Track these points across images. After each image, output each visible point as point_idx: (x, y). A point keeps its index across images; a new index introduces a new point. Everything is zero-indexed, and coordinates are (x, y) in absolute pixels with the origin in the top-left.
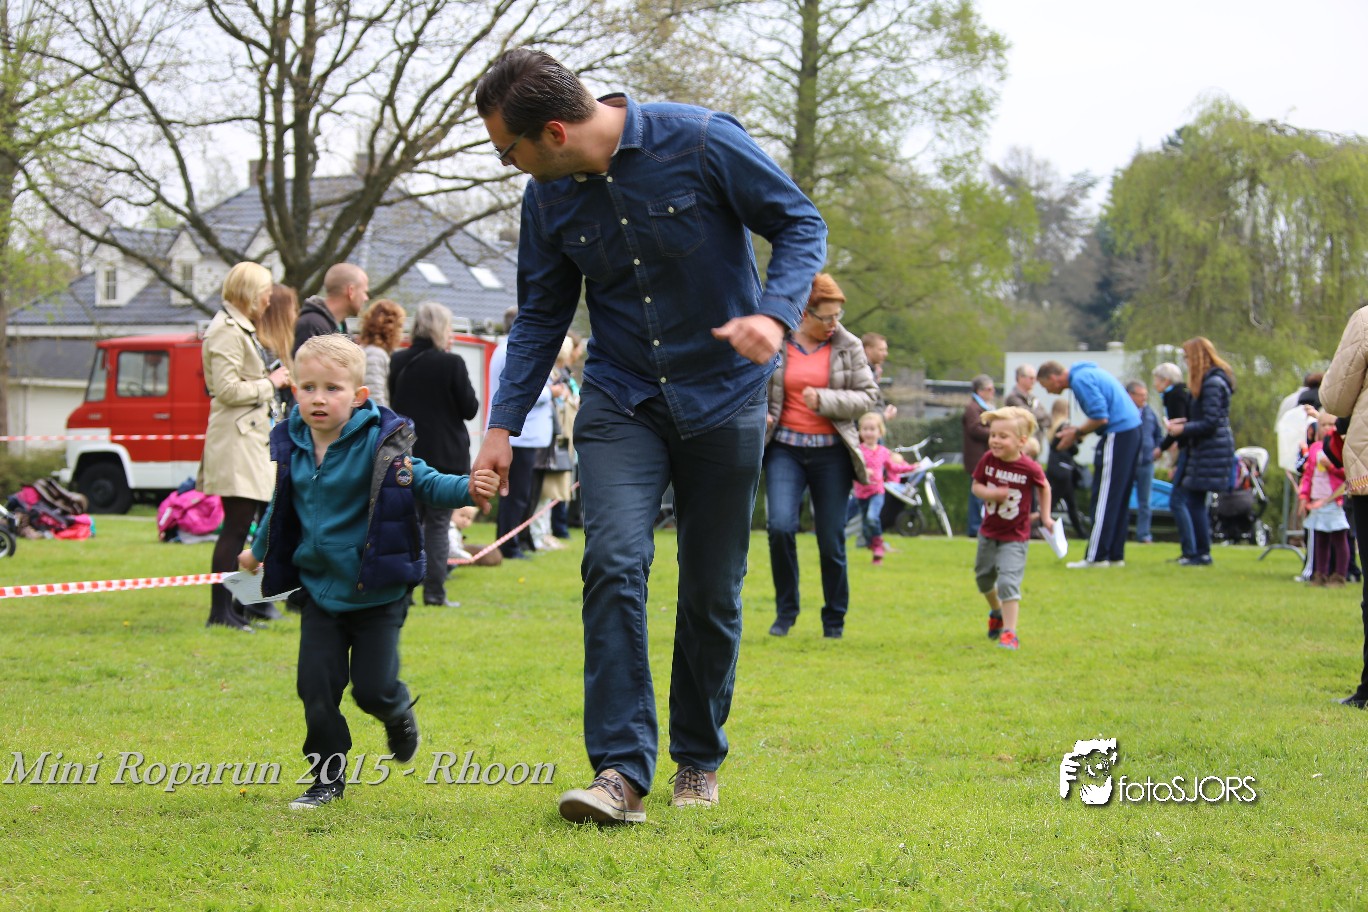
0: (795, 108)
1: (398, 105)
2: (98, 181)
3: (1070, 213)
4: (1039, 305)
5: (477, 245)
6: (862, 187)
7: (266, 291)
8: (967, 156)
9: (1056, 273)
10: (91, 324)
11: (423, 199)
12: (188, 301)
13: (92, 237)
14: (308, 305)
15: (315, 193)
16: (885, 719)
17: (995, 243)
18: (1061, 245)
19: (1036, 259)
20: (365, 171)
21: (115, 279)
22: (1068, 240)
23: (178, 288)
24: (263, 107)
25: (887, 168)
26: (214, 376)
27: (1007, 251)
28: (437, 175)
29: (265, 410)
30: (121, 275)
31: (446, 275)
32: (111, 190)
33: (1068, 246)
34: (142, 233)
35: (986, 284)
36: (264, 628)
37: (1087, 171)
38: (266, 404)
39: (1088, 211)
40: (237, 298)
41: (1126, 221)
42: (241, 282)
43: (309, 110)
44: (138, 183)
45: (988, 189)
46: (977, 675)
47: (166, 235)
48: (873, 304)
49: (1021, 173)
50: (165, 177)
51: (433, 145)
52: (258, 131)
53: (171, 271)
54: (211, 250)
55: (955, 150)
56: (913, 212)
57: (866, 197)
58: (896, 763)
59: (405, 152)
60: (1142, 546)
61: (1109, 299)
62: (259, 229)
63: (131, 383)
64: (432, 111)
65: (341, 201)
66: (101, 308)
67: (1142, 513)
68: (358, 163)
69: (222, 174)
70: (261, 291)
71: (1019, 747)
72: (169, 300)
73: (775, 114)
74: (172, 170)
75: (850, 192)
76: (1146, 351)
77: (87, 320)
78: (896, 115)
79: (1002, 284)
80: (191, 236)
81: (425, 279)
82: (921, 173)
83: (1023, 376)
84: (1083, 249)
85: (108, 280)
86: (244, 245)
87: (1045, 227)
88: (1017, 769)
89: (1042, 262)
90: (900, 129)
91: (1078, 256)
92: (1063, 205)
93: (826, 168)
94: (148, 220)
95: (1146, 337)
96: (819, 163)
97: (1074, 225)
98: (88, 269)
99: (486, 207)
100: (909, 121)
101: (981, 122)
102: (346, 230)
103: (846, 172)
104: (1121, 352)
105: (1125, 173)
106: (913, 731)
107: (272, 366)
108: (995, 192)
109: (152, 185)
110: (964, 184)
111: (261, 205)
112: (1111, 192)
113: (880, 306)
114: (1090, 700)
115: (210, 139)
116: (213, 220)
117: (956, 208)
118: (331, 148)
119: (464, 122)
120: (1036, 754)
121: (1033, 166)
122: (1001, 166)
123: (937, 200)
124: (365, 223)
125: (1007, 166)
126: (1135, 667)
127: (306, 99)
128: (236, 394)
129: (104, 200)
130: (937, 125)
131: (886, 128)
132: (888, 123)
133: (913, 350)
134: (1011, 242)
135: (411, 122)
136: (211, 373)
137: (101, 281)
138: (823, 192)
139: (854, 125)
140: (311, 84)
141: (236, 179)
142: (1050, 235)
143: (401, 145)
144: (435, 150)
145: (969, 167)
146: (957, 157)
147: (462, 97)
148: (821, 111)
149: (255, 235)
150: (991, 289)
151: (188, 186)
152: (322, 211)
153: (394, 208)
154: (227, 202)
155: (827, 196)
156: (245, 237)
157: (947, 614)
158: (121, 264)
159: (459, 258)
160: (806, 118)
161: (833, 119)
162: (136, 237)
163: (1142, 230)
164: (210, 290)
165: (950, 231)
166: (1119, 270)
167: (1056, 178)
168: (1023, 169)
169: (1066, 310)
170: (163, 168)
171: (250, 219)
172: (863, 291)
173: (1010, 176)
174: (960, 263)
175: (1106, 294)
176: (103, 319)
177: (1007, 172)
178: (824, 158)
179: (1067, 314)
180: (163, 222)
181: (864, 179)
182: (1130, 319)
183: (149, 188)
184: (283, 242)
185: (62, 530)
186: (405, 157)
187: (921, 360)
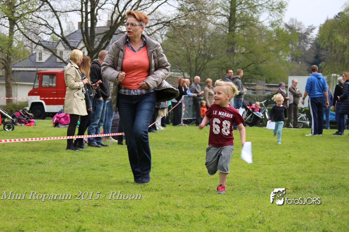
0: (230, 8)
1: (119, 6)
2: (37, 28)
3: (307, 37)
4: (298, 63)
6: (249, 30)
7: (81, 57)
8: (278, 21)
9: (303, 54)
10: (35, 67)
12: (62, 61)
13: (35, 43)
14: (94, 61)
15: (96, 31)
16: (254, 177)
17: (286, 45)
18: (305, 46)
20: (110, 25)
21: (41, 55)
22: (306, 44)
23: (59, 57)
24: (82, 7)
25: (255, 24)
26: (68, 81)
27: (289, 47)
29: (81, 90)
30: (43, 54)
32: (41, 30)
33: (306, 46)
34: (49, 42)
35: (283, 57)
36: (82, 150)
37: (312, 25)
38: (82, 88)
39: (312, 36)
40: (73, 59)
41: (324, 39)
42: (74, 55)
43: (95, 8)
44: (48, 28)
45: (284, 31)
46: (280, 165)
47: (56, 43)
48: (251, 63)
49: (293, 25)
50: (55, 27)
52: (81, 14)
53: (57, 53)
54: (68, 47)
55: (275, 19)
56: (263, 37)
57: (250, 33)
58: (257, 189)
60: (327, 130)
61: (318, 61)
62: (81, 41)
63: (46, 83)
65: (103, 33)
66: (38, 63)
67: (327, 121)
68: (108, 23)
69: (71, 26)
70: (80, 57)
71: (292, 185)
72: (56, 61)
73: (224, 9)
74: (57, 25)
75: (245, 31)
77: (34, 66)
78: (258, 9)
79: (288, 57)
80: (62, 44)
82: (265, 25)
83: (294, 82)
84: (311, 47)
85: (40, 55)
86: (77, 45)
87: (300, 41)
88: (292, 191)
89: (299, 51)
90: (259, 13)
91: (309, 49)
92: (305, 35)
93: (238, 24)
94: (50, 39)
95: (329, 72)
96: (236, 23)
97: (308, 41)
98: (34, 52)
100: (262, 11)
101: (283, 11)
102: (105, 41)
103: (244, 25)
105: (323, 25)
106: (262, 181)
107: (83, 78)
108: (286, 31)
109: (52, 29)
110: (277, 29)
111: (81, 35)
112: (319, 31)
113: (253, 63)
114: (312, 172)
115: (68, 16)
116: (68, 39)
117: (275, 36)
118: (101, 19)
120: (297, 187)
121: (297, 24)
122: (288, 24)
123: (270, 33)
124: (110, 40)
126: (325, 163)
127: (94, 5)
128: (74, 85)
129: (39, 33)
130: (270, 12)
131: (256, 13)
133: (262, 75)
134: (290, 45)
135: (123, 11)
136: (67, 80)
137: (38, 55)
138: (237, 31)
139: (246, 12)
140: (95, 1)
141: (75, 27)
142: (301, 43)
145: (278, 24)
146: (275, 21)
147: (137, 5)
148: (237, 8)
149: (80, 43)
150: (284, 58)
151: (61, 29)
152: (98, 36)
153: (118, 36)
154: (72, 34)
155: (239, 32)
156: (77, 43)
157: (272, 148)
158: (43, 51)
160: (233, 10)
161: (240, 11)
162: (47, 43)
163: (328, 41)
164: (67, 58)
165: (273, 42)
166: (321, 53)
167: (303, 27)
168: (294, 25)
169: (306, 64)
170: (55, 24)
171: (78, 38)
172: (248, 59)
173: (290, 26)
174: (276, 51)
175: (317, 60)
176: (38, 66)
177: (290, 25)
178: (238, 21)
179: (306, 65)
180: (54, 39)
181: (249, 27)
182: (324, 66)
183: (51, 29)
184: (87, 44)
185: (27, 123)
186: (121, 21)
187: (264, 78)
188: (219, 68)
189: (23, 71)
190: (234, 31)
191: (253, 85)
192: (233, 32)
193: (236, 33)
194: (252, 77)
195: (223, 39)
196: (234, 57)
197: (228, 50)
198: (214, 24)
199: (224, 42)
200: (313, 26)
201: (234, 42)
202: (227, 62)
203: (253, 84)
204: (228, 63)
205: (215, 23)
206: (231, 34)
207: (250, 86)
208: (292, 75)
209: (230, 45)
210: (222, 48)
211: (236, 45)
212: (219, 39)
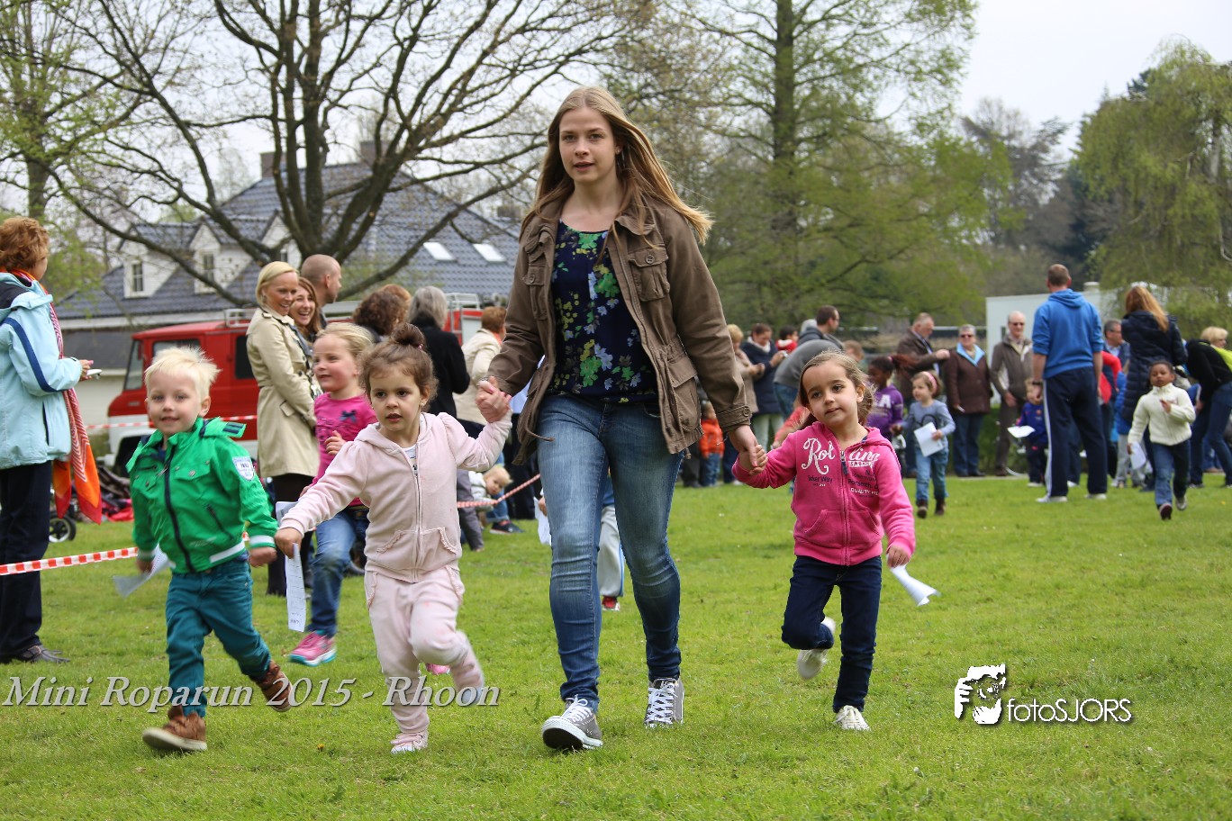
0: (773, 77)
1: (400, 97)
2: (124, 182)
3: (1042, 159)
4: (1016, 249)
5: (479, 223)
6: (841, 147)
8: (940, 112)
9: (1031, 217)
10: (122, 315)
11: (429, 183)
12: (212, 290)
13: (117, 234)
15: (328, 182)
17: (971, 195)
18: (1035, 191)
19: (1011, 206)
20: (372, 158)
21: (141, 272)
22: (1041, 185)
23: (201, 277)
24: (275, 106)
27: (982, 200)
28: (440, 160)
30: (148, 269)
31: (451, 252)
32: (137, 191)
33: (1041, 191)
34: (165, 227)
35: (965, 232)
37: (1056, 118)
39: (1059, 157)
41: (1097, 166)
43: (318, 106)
44: (161, 182)
45: (962, 143)
47: (187, 227)
48: (857, 259)
49: (992, 123)
50: (186, 176)
51: (434, 133)
52: (271, 128)
53: (194, 262)
54: (232, 241)
55: (928, 108)
56: (889, 169)
57: (846, 157)
59: (409, 141)
61: (1083, 240)
64: (432, 101)
65: (351, 189)
66: (131, 299)
68: (363, 151)
69: (235, 166)
72: (193, 289)
73: (755, 83)
74: (191, 168)
75: (830, 152)
76: (1121, 289)
77: (119, 312)
78: (870, 77)
79: (980, 233)
80: (211, 229)
81: (431, 257)
82: (896, 130)
84: (1055, 192)
85: (135, 274)
86: (260, 233)
87: (1018, 175)
89: (1017, 209)
90: (874, 90)
91: (1051, 200)
92: (1035, 152)
93: (804, 132)
94: (170, 216)
95: (1121, 275)
96: (798, 127)
97: (1046, 172)
99: (486, 188)
100: (883, 83)
101: (952, 79)
102: (358, 216)
103: (825, 134)
104: (1097, 291)
105: (1093, 118)
108: (969, 145)
109: (176, 184)
110: (938, 139)
111: (276, 196)
112: (1079, 138)
113: (863, 260)
115: (225, 137)
116: (231, 212)
117: (933, 163)
118: (339, 141)
119: (461, 110)
121: (1004, 116)
122: (973, 119)
123: (913, 155)
124: (375, 209)
125: (978, 118)
127: (314, 96)
129: (131, 201)
130: (910, 85)
131: (862, 91)
132: (863, 86)
133: (896, 299)
135: (413, 112)
137: (129, 275)
138: (803, 155)
139: (831, 88)
140: (318, 83)
141: (249, 172)
142: (1023, 181)
143: (405, 135)
144: (436, 138)
145: (941, 123)
146: (930, 114)
147: (459, 86)
148: (798, 78)
149: (270, 224)
150: (969, 238)
152: (333, 201)
153: (401, 193)
154: (242, 194)
155: (808, 158)
156: (260, 226)
158: (146, 259)
159: (463, 237)
160: (784, 84)
161: (810, 85)
162: (160, 231)
163: (1112, 173)
164: (231, 277)
165: (926, 185)
166: (1092, 212)
167: (1026, 126)
168: (994, 120)
169: (1043, 252)
170: (184, 168)
171: (264, 209)
172: (846, 247)
173: (982, 127)
174: (938, 215)
175: (1080, 235)
176: (133, 310)
177: (979, 123)
178: (803, 122)
179: (1043, 256)
180: (185, 217)
181: (843, 140)
182: (1105, 259)
183: (171, 186)
184: (299, 230)
185: (115, 513)
186: (409, 146)
187: (905, 309)
188: (749, 282)
189: (82, 330)
190: (792, 154)
191: (867, 334)
192: (791, 160)
193: (800, 162)
194: (862, 306)
195: (757, 183)
196: (796, 242)
197: (774, 221)
198: (723, 133)
199: (759, 193)
200: (1058, 121)
201: (796, 191)
202: (776, 260)
203: (866, 328)
204: (779, 265)
205: (727, 133)
206: (783, 165)
207: (857, 336)
208: (998, 292)
209: (783, 203)
210: (757, 216)
211: (802, 202)
212: (743, 186)
